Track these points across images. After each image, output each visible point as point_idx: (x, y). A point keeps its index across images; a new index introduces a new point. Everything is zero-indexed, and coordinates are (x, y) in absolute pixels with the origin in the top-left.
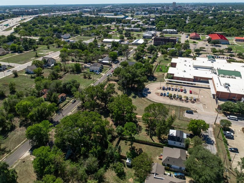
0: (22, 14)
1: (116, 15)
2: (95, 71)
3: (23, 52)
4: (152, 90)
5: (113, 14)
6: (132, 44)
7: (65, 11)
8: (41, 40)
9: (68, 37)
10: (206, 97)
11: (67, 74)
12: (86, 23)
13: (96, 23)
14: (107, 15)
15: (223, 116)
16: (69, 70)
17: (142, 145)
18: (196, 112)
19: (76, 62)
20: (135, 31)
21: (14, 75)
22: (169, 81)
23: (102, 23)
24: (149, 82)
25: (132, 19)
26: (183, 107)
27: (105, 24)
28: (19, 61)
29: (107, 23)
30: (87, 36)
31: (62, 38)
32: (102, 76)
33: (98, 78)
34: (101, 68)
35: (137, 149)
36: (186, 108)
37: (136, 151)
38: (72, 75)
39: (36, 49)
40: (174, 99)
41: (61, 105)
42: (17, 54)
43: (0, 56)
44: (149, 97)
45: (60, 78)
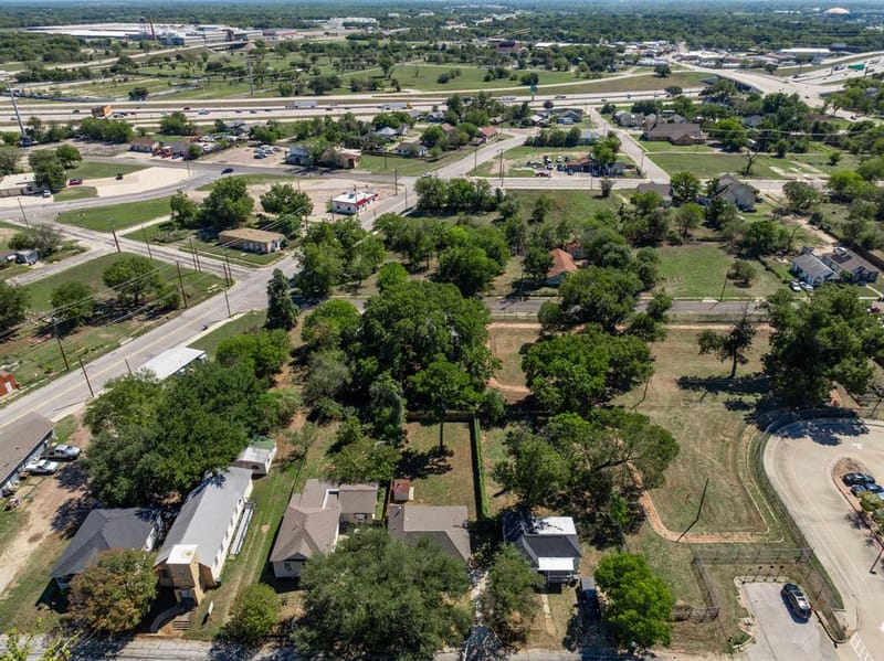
2: (804, 275)
4: (866, 446)
11: (714, 244)
16: (739, 237)
17: (471, 468)
18: (839, 636)
21: (601, 194)
35: (444, 460)
36: (832, 588)
37: (435, 460)
38: (721, 251)
39: (787, 154)
40: (864, 531)
41: (544, 290)
42: (717, 151)
43: (673, 143)
44: (786, 445)
45: (672, 245)
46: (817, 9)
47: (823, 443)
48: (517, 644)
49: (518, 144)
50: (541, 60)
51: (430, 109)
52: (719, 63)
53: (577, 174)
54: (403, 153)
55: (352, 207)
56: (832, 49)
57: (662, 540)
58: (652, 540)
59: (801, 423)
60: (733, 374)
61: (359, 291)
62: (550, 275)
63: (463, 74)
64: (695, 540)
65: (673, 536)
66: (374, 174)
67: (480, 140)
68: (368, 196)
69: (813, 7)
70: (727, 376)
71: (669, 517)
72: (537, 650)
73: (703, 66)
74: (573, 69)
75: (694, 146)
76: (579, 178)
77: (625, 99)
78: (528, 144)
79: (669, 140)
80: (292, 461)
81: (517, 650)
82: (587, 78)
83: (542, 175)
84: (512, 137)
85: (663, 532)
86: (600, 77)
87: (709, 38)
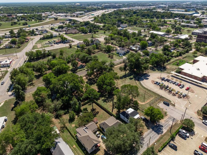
0: (110, 7)
1: (187, 12)
2: (120, 53)
3: (87, 33)
4: (152, 78)
5: (184, 10)
6: (174, 38)
7: (144, 6)
8: (104, 26)
9: (125, 26)
10: (200, 97)
11: (100, 52)
12: (150, 17)
13: (160, 17)
14: (178, 11)
15: (200, 118)
16: (103, 50)
17: (102, 110)
18: (174, 105)
19: (114, 45)
20: (190, 27)
21: (69, 47)
22: (176, 75)
23: (166, 18)
24: (157, 71)
25: (200, 16)
26: (165, 98)
27: (168, 18)
28: (80, 39)
29: (170, 18)
30: (141, 27)
31: (120, 27)
32: (122, 58)
33: (118, 59)
34: (125, 53)
35: (95, 111)
36: (167, 99)
37: (94, 112)
38: (103, 53)
39: (96, 33)
40: (163, 90)
41: (78, 70)
42: (83, 34)
43: (73, 34)
44: (143, 82)
45: (93, 54)
46: (73, 4)
47: (147, 79)
48: (142, 134)
49: (38, 40)
50: (23, 19)
51: (4, 34)
52: (66, 16)
53: (59, 44)
54: (7, 47)
55: (9, 64)
56: (84, 12)
57: (143, 105)
58: (142, 106)
59: (142, 78)
60: (126, 74)
61: (34, 84)
62: (78, 66)
63: (3, 24)
64: (147, 102)
65: (144, 103)
66: (3, 54)
67: (28, 40)
68: (11, 61)
69: (72, 3)
70: (125, 74)
71: (140, 100)
72: (145, 133)
73: (63, 17)
74: (33, 20)
75: (78, 34)
76: (61, 45)
77: (48, 27)
78: (41, 39)
79: (72, 33)
80: (63, 129)
81: (143, 135)
82: (39, 22)
83: (52, 46)
84: (35, 38)
85: (142, 103)
86: (42, 22)
87: (59, 11)
